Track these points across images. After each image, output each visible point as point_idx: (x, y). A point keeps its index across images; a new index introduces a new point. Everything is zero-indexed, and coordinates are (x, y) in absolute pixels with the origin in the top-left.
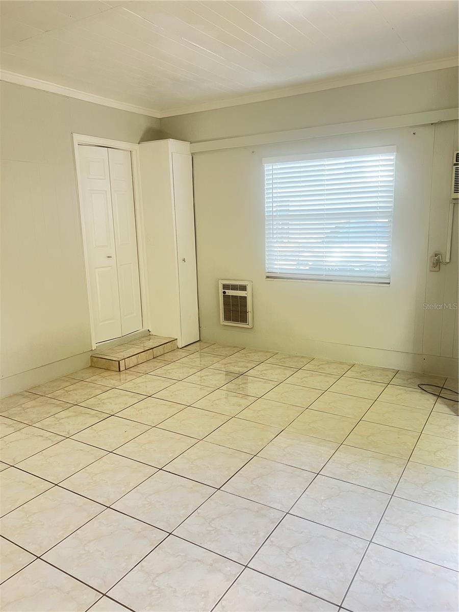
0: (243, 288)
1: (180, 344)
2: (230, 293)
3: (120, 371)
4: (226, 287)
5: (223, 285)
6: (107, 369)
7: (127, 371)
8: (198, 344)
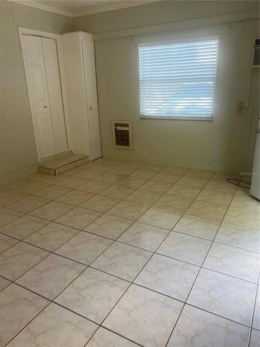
0: (127, 125)
1: (91, 159)
2: (119, 128)
3: (55, 175)
4: (116, 125)
5: (115, 124)
6: (48, 174)
7: (60, 175)
8: (101, 159)
